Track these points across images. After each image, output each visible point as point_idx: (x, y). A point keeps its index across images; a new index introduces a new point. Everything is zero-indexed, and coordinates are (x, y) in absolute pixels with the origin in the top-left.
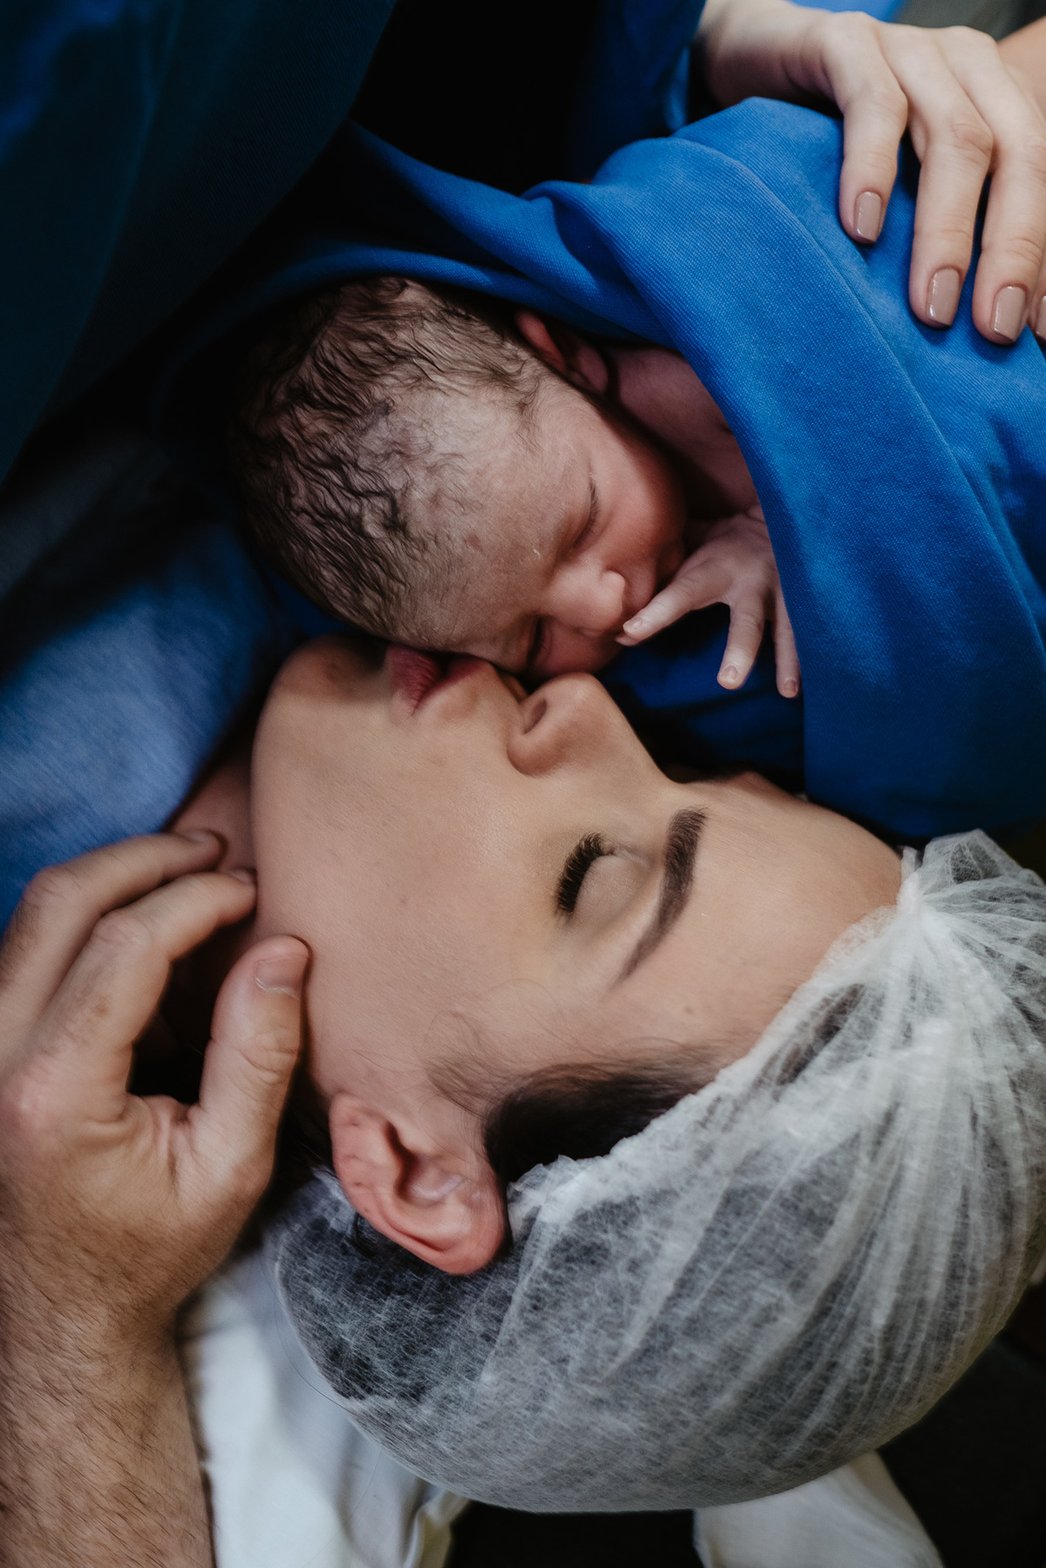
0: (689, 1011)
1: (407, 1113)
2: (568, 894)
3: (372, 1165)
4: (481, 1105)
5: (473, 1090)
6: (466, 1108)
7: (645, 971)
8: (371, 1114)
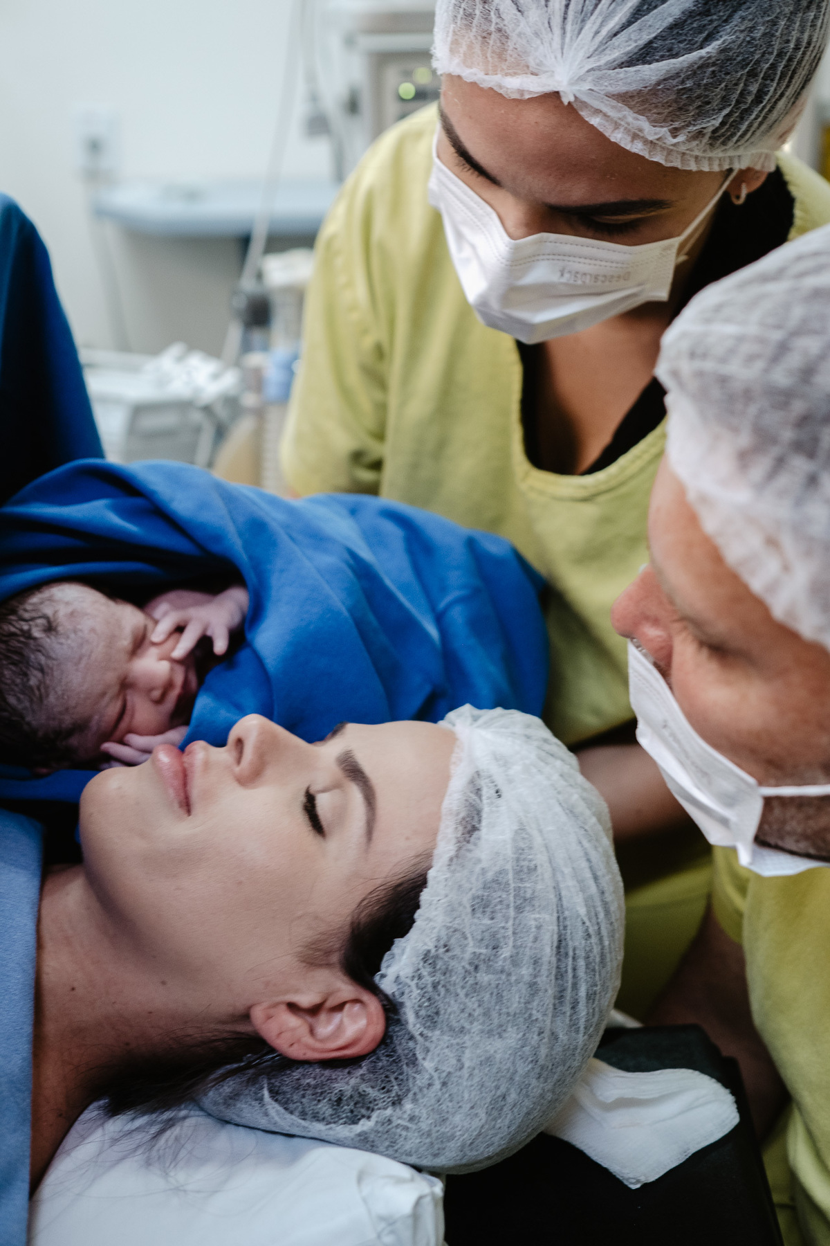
0: (407, 839)
1: (297, 991)
2: (316, 824)
3: (293, 1029)
4: (335, 958)
5: (328, 953)
6: (328, 965)
7: (376, 835)
8: (275, 1005)
